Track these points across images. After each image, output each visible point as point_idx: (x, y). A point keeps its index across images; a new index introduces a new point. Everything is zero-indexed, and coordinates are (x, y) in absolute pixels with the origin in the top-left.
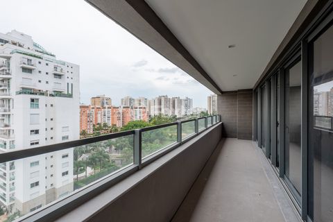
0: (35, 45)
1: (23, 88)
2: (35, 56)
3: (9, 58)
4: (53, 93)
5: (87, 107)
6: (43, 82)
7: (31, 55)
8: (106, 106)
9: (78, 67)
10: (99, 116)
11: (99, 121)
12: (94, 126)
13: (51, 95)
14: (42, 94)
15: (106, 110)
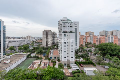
0: (68, 19)
1: (63, 31)
2: (66, 22)
3: (61, 24)
4: (70, 32)
5: (83, 36)
6: (68, 29)
7: (65, 22)
8: (91, 35)
9: (79, 22)
10: (88, 39)
11: (88, 41)
12: (86, 43)
13: (69, 33)
14: (67, 32)
15: (91, 37)
